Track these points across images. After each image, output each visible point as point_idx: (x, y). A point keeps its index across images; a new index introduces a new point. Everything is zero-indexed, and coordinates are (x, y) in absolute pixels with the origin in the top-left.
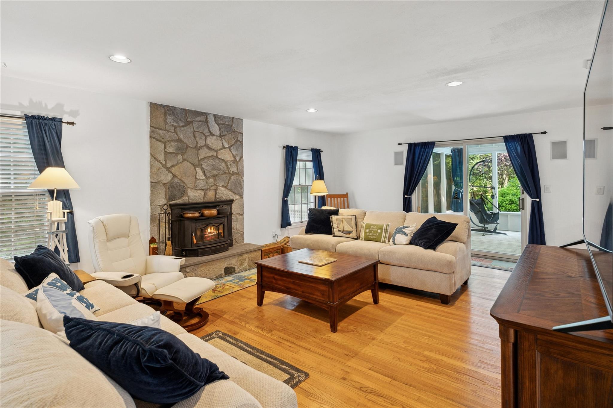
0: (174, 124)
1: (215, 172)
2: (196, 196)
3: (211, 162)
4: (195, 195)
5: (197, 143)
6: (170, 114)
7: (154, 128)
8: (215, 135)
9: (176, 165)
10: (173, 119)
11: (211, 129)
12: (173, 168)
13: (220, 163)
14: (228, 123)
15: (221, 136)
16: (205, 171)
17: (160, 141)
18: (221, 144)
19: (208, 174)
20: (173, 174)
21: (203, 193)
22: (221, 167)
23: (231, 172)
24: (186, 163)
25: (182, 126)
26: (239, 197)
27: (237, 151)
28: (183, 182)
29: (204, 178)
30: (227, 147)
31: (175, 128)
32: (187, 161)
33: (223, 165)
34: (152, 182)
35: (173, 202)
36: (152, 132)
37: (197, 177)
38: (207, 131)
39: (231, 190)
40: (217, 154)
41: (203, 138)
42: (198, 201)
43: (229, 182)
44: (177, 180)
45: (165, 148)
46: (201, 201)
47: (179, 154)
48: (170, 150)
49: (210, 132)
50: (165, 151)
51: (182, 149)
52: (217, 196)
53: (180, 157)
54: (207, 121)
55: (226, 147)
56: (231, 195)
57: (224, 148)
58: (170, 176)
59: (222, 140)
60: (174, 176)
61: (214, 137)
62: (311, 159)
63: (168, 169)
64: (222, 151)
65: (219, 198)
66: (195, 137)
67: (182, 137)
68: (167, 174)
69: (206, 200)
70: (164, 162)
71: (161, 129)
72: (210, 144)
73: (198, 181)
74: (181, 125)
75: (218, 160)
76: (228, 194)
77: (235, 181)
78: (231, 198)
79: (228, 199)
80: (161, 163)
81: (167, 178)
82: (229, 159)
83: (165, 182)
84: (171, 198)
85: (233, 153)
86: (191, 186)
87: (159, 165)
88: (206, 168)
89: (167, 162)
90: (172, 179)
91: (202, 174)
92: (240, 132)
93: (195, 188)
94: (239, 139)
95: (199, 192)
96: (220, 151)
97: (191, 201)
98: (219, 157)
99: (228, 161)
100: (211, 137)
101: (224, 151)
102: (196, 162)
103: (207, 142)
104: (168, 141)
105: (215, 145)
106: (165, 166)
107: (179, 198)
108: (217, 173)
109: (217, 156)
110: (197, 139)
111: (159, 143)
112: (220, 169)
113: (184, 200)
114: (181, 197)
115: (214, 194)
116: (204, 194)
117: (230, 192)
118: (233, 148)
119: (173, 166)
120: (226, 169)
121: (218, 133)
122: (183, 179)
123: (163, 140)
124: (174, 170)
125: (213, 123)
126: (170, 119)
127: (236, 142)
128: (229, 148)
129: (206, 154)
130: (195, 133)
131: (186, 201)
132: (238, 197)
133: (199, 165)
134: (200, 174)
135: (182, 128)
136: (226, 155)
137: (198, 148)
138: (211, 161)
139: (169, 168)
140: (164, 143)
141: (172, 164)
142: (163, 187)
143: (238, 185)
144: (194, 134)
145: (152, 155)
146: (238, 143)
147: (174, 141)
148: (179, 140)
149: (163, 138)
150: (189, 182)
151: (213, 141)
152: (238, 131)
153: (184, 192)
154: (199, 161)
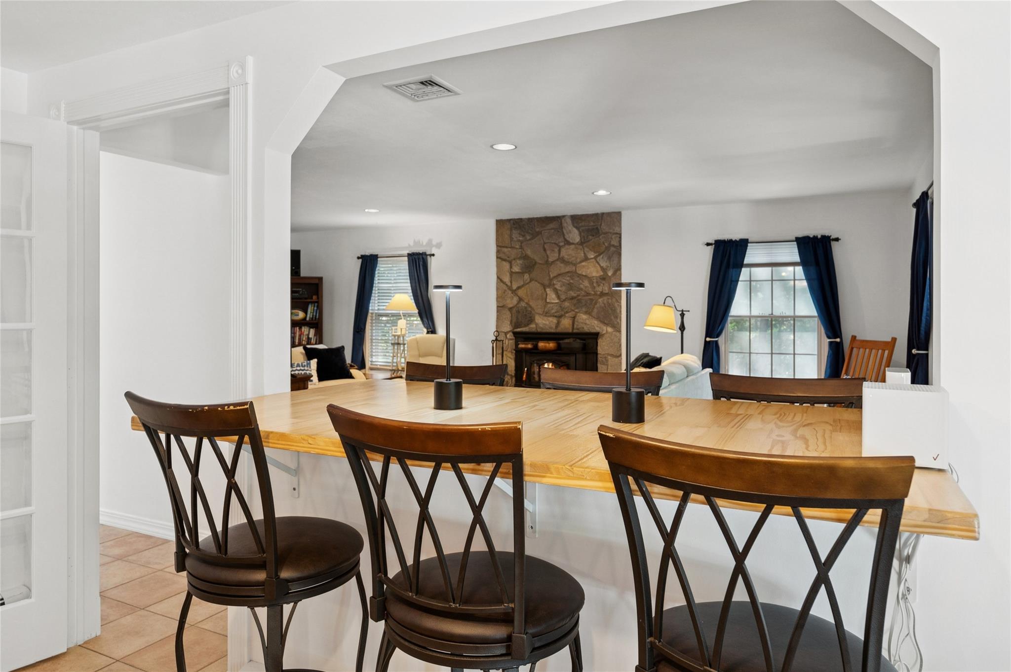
0: (521, 239)
1: (572, 294)
2: (546, 324)
3: (566, 279)
4: (544, 322)
5: (548, 257)
6: (516, 228)
7: (500, 247)
8: (573, 244)
9: (523, 286)
10: (519, 234)
11: (567, 237)
12: (519, 290)
13: (581, 281)
14: (594, 222)
15: (581, 243)
16: (559, 292)
17: (505, 260)
18: (583, 255)
19: (563, 297)
20: (519, 297)
21: (555, 320)
22: (582, 286)
23: (599, 293)
24: (534, 285)
25: (530, 240)
26: (612, 330)
27: (610, 261)
28: (531, 307)
29: (557, 301)
30: (592, 257)
31: (522, 242)
32: (536, 281)
33: (586, 283)
34: (498, 307)
35: (519, 330)
36: (498, 252)
37: (548, 301)
38: (561, 239)
39: (598, 319)
40: (576, 269)
41: (556, 250)
42: (548, 331)
43: (594, 307)
44: (523, 304)
45: (511, 267)
46: (553, 331)
47: (526, 273)
48: (516, 269)
49: (565, 240)
50: (512, 272)
51: (529, 266)
52: (575, 326)
53: (526, 276)
54: (561, 227)
55: (589, 257)
56: (598, 327)
57: (586, 259)
58: (515, 300)
59: (584, 249)
60: (521, 299)
61: (573, 246)
62: (797, 259)
63: (514, 292)
64: (583, 264)
65: (578, 329)
66: (545, 250)
67: (529, 252)
68: (513, 298)
69: (559, 330)
70: (509, 284)
71: (507, 247)
72: (566, 257)
73: (549, 305)
74: (528, 238)
75: (578, 277)
76: (593, 324)
77: (605, 307)
78: (597, 329)
79: (593, 331)
80: (507, 285)
81: (512, 301)
82: (594, 274)
83: (511, 306)
84: (517, 325)
85: (602, 265)
86: (540, 311)
87: (505, 287)
88: (560, 289)
89: (513, 283)
90: (519, 302)
91: (554, 296)
92: (615, 231)
93: (546, 314)
94: (612, 243)
95: (551, 319)
96: (580, 264)
97: (539, 330)
98: (580, 272)
99: (593, 277)
100: (567, 246)
101: (586, 264)
102: (546, 282)
103: (561, 255)
104: (514, 259)
105: (573, 257)
106: (510, 288)
107: (525, 326)
108: (575, 295)
109: (576, 272)
110: (548, 252)
111: (504, 263)
112: (582, 289)
113: (532, 327)
114: (528, 324)
115: (571, 323)
116: (556, 322)
117: (596, 322)
118: (603, 258)
119: (519, 288)
120: (590, 289)
121: (577, 239)
122: (531, 303)
123: (508, 259)
124: (521, 292)
125: (570, 228)
126: (516, 235)
127: (608, 248)
128: (595, 258)
129: (560, 270)
130: (546, 246)
131: (534, 330)
132: (610, 330)
133: (551, 285)
134: (552, 297)
135: (530, 242)
136: (592, 270)
137: (548, 263)
138: (568, 278)
139: (515, 290)
140: (510, 262)
141: (519, 285)
142: (508, 313)
143: (610, 311)
144: (544, 247)
145: (498, 277)
146: (612, 249)
147: (520, 258)
148: (525, 257)
149: (508, 257)
150: (537, 306)
151: (570, 252)
152: (611, 231)
153: (531, 320)
154: (551, 280)
